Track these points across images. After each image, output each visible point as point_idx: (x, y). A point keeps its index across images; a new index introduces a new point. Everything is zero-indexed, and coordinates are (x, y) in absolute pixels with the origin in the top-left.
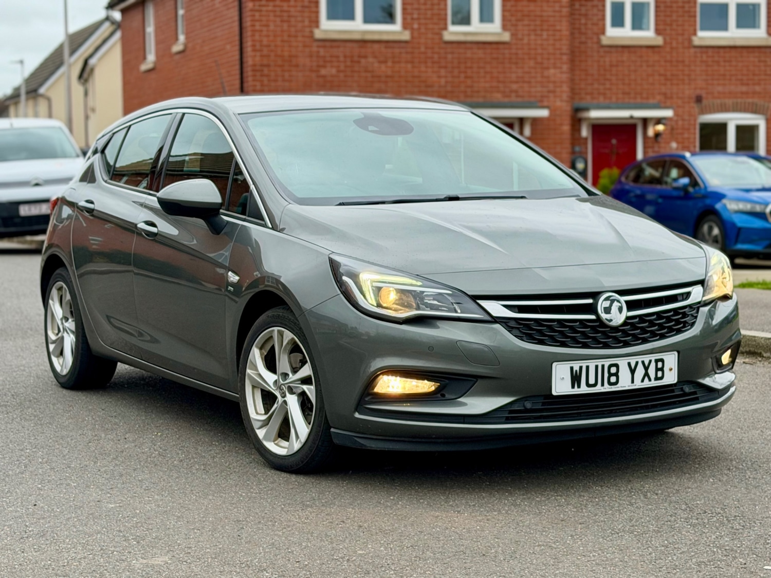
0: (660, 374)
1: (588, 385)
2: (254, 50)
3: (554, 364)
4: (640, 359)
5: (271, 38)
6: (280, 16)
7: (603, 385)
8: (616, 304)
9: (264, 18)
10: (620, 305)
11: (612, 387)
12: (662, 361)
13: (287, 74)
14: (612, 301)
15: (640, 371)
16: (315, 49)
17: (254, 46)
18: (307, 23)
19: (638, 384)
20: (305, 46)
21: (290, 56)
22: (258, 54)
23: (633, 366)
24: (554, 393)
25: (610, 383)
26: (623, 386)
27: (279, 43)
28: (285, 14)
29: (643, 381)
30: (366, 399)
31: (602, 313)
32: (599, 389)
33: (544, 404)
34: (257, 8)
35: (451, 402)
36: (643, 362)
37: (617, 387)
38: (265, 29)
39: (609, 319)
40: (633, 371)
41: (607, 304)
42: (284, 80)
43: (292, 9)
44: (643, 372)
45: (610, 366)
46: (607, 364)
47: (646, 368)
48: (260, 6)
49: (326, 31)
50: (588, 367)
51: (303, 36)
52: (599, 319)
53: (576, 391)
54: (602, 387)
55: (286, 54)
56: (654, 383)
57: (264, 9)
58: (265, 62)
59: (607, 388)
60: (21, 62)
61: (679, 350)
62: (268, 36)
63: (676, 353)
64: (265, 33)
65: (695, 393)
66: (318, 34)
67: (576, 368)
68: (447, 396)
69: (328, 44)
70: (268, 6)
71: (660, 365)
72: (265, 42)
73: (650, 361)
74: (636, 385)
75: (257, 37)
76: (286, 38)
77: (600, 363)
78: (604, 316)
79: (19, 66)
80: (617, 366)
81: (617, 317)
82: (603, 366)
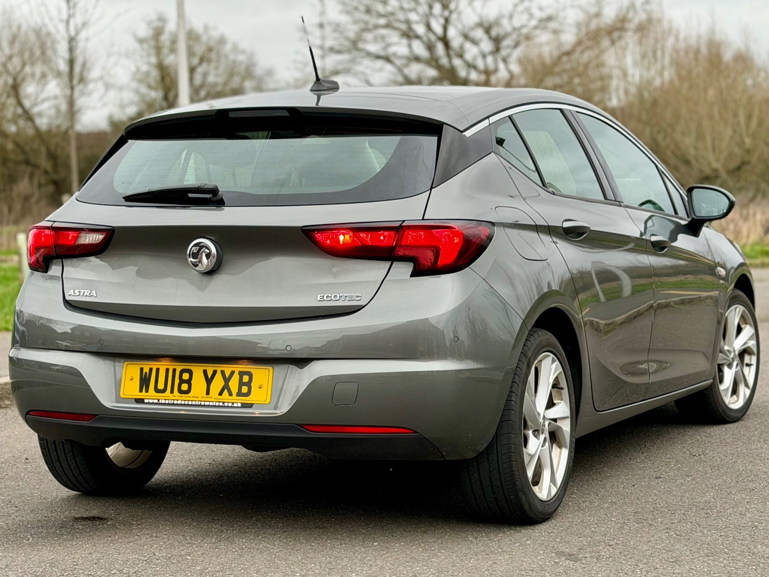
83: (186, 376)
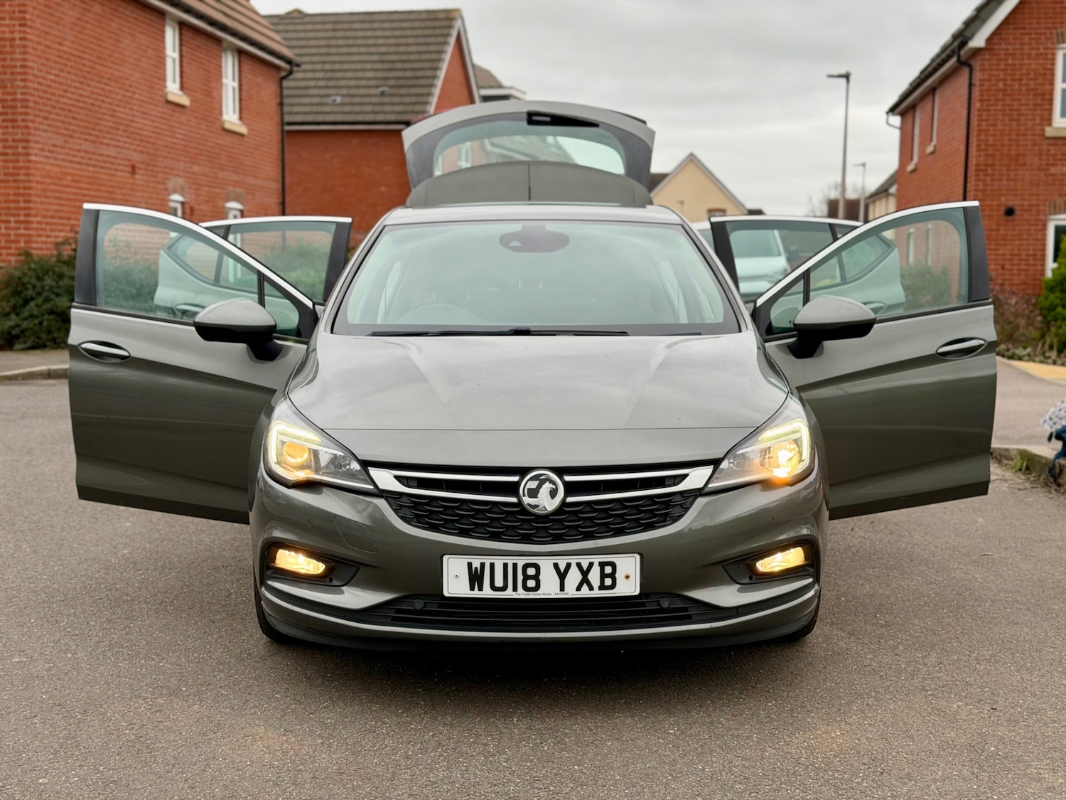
0: (608, 582)
1: (493, 587)
2: (978, 150)
3: (445, 558)
4: (573, 560)
5: (998, 137)
6: (1009, 115)
7: (515, 589)
8: (547, 486)
9: (991, 118)
10: (554, 487)
11: (530, 593)
12: (613, 565)
13: (1012, 174)
14: (542, 483)
15: (574, 577)
16: (1045, 147)
17: (978, 145)
18: (1038, 121)
19: (571, 592)
20: (1034, 145)
21: (1017, 155)
22: (982, 153)
23: (562, 568)
24: (446, 594)
25: (526, 588)
26: (546, 593)
27: (1006, 142)
28: (1015, 113)
29: (579, 588)
30: (268, 573)
31: (524, 495)
32: (509, 594)
33: (440, 606)
34: (985, 107)
35: (336, 589)
36: (579, 565)
37: (538, 594)
38: (991, 128)
39: (533, 504)
40: (562, 576)
41: (533, 484)
42: (1008, 180)
43: (1023, 108)
44: (580, 577)
45: (526, 567)
46: (521, 562)
47: (585, 573)
48: (988, 105)
49: (1058, 129)
50: (492, 566)
51: (1033, 135)
52: (520, 504)
53: (476, 594)
54: (515, 593)
55: (1013, 153)
56: (597, 593)
57: (992, 108)
58: (990, 162)
59: (521, 594)
60: (864, 165)
61: (643, 553)
62: (994, 135)
63: (638, 557)
64: (991, 132)
65: (685, 609)
66: (1049, 132)
67: (476, 563)
68: (335, 583)
69: (1060, 142)
70: (997, 105)
71: (608, 570)
72: (991, 142)
73: (591, 565)
74: (567, 594)
75: (983, 137)
76: (1014, 137)
77: (510, 561)
78: (527, 500)
79: (861, 168)
80: (537, 567)
81: (547, 502)
82: (515, 566)
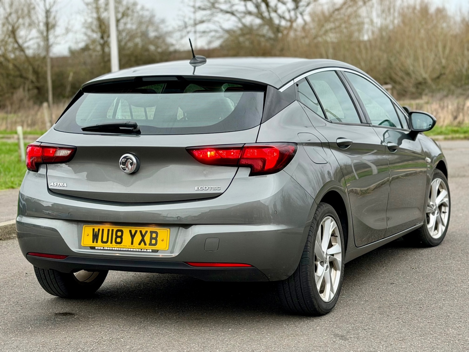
83: (119, 234)
